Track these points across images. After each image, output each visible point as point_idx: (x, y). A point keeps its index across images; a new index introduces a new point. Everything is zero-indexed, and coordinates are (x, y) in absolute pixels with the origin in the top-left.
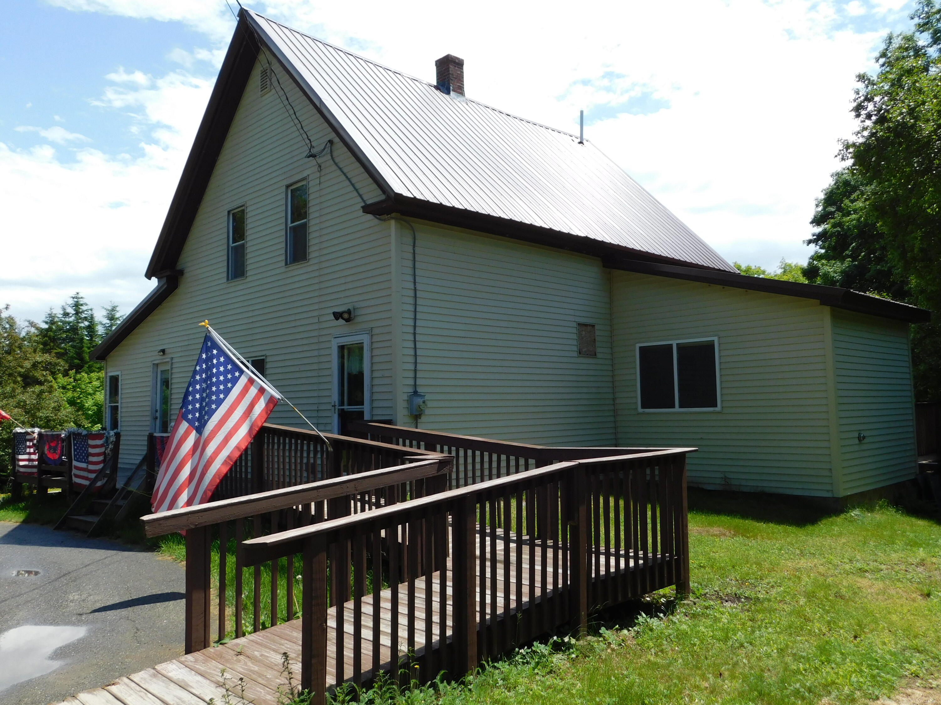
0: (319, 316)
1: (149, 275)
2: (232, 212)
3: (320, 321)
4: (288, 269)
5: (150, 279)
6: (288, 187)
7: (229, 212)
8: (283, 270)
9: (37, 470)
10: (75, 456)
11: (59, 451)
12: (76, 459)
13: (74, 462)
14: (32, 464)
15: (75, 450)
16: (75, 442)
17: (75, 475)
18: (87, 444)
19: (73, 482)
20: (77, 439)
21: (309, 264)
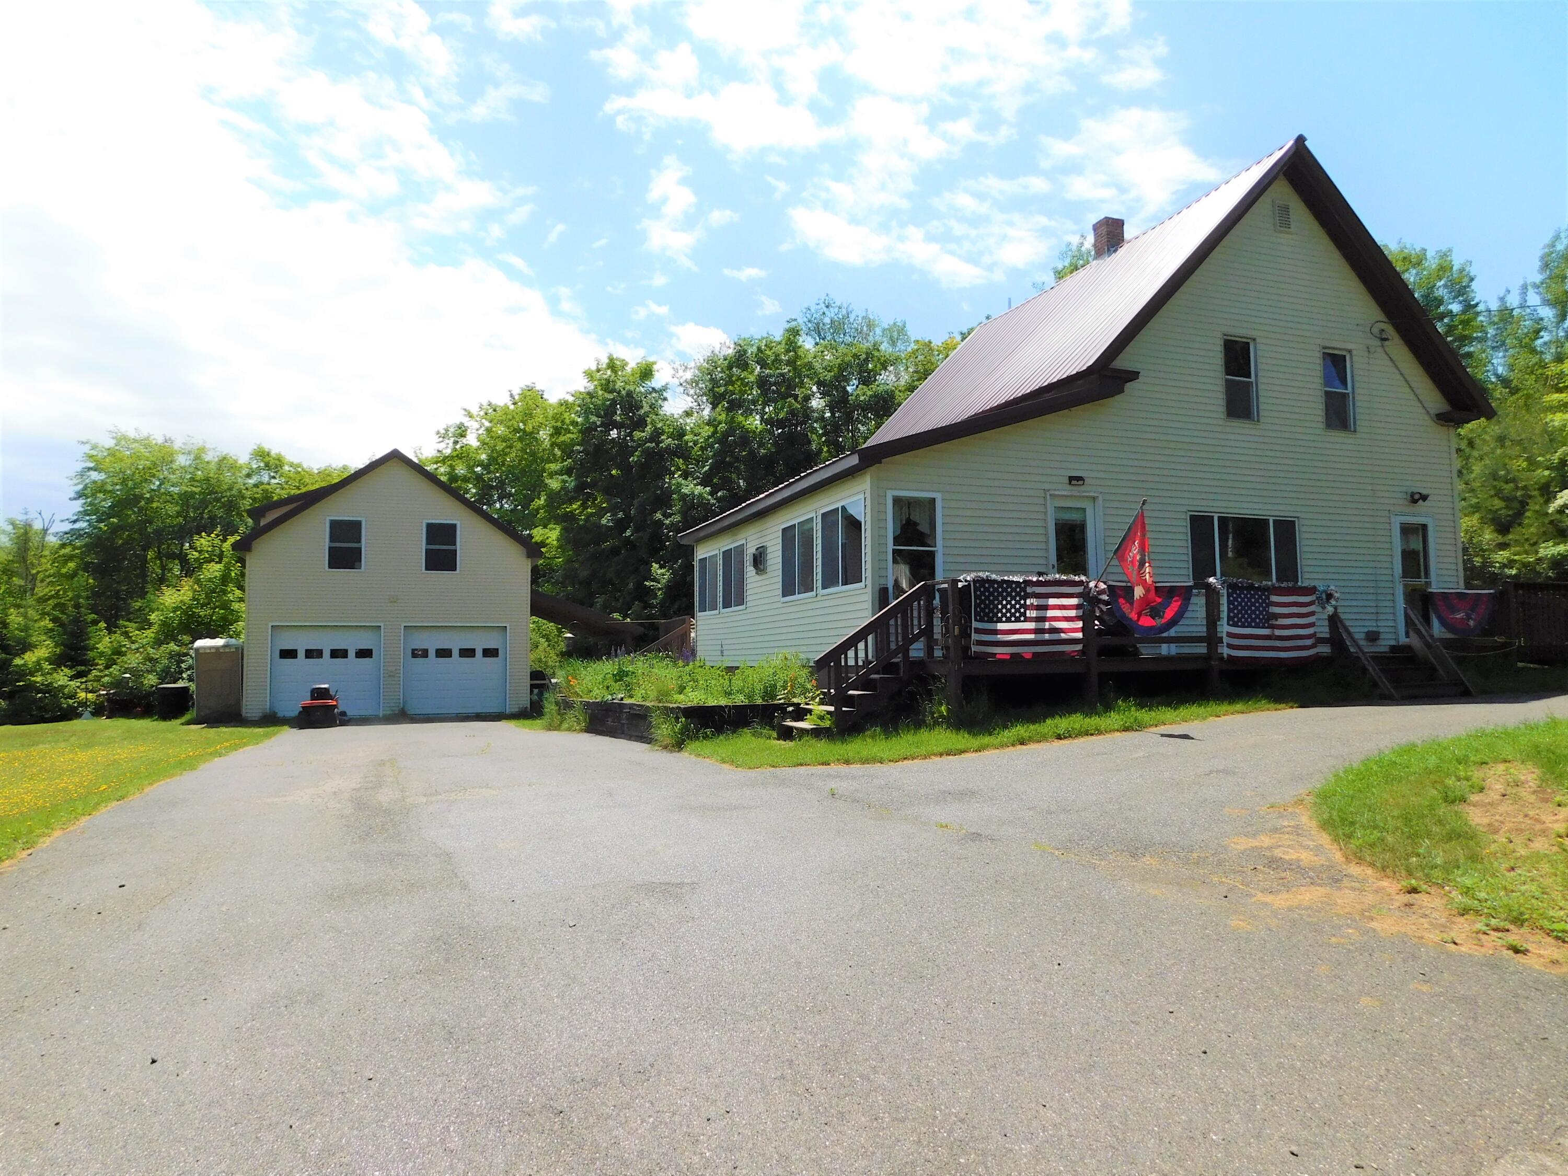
0: (1374, 491)
3: (1375, 495)
4: (1327, 433)
6: (1322, 348)
7: (1223, 335)
8: (1321, 432)
9: (1079, 647)
10: (1229, 618)
11: (1169, 613)
12: (1231, 623)
13: (1224, 628)
14: (1055, 637)
15: (1229, 610)
16: (1231, 598)
17: (1230, 646)
18: (1264, 601)
19: (1225, 656)
20: (1236, 594)
21: (1357, 436)
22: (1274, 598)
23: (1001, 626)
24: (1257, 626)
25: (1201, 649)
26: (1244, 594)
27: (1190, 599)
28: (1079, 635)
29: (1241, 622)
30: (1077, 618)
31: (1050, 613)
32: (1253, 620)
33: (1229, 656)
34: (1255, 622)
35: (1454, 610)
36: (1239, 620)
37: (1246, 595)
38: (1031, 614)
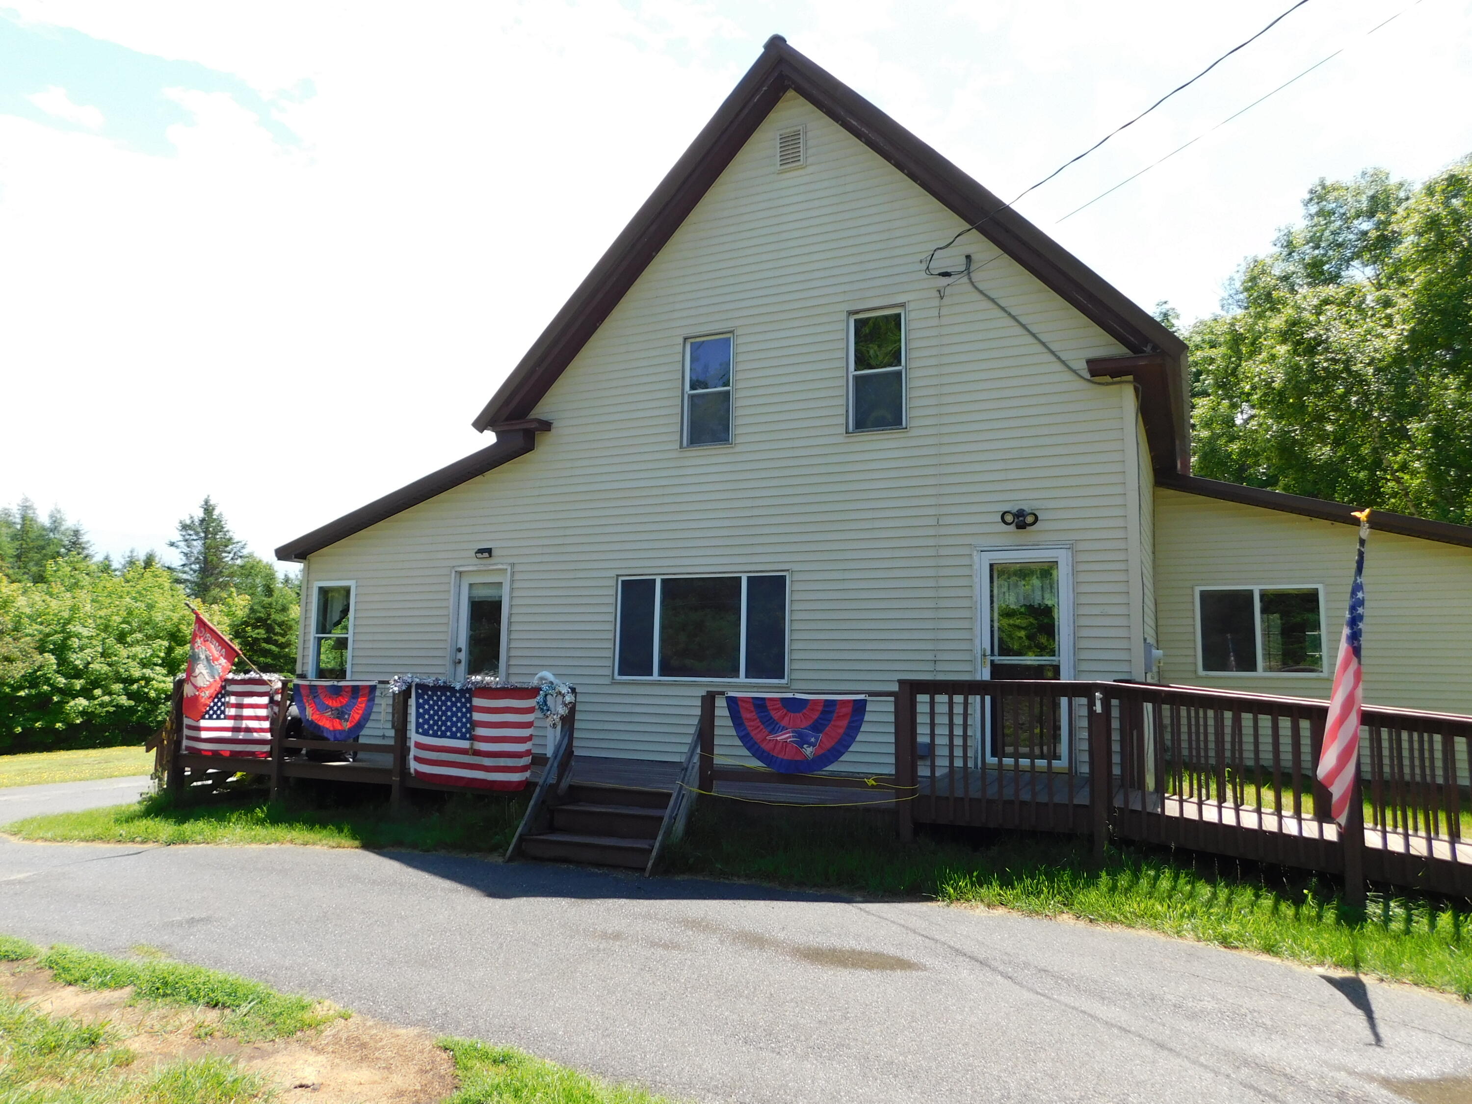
0: (938, 516)
1: (481, 424)
2: (693, 340)
3: (940, 523)
4: (847, 440)
5: (481, 431)
6: (850, 313)
7: (685, 339)
8: (841, 439)
9: (267, 748)
10: (418, 725)
11: (356, 715)
12: (420, 730)
13: (414, 737)
14: (248, 736)
15: (419, 715)
16: (421, 701)
17: (417, 759)
18: (463, 705)
19: (412, 771)
20: (427, 695)
21: (910, 434)
22: (477, 702)
23: (203, 723)
24: (453, 736)
25: (387, 761)
26: (437, 695)
27: (374, 700)
28: (268, 736)
29: (433, 730)
30: (265, 718)
31: (247, 712)
32: (449, 729)
33: (416, 771)
34: (451, 731)
35: (773, 726)
36: (431, 727)
37: (439, 698)
38: (232, 712)
